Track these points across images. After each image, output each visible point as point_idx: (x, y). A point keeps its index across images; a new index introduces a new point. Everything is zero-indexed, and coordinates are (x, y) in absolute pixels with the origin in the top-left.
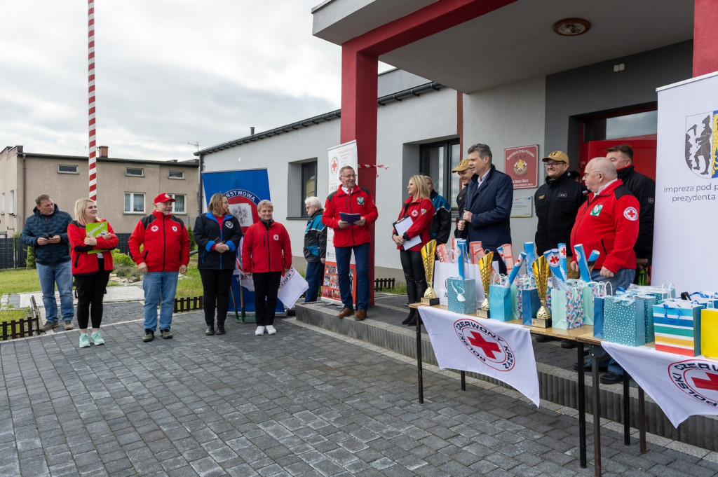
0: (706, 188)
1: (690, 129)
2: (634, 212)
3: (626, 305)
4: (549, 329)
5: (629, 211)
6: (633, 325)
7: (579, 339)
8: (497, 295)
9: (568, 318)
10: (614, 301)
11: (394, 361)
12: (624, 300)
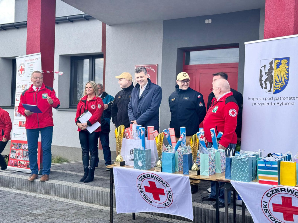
0: (270, 99)
1: (263, 67)
2: (234, 112)
3: (244, 161)
4: (199, 176)
5: (232, 111)
6: (247, 171)
7: (218, 180)
8: (167, 158)
9: (209, 169)
10: (238, 159)
11: (80, 207)
12: (243, 158)
